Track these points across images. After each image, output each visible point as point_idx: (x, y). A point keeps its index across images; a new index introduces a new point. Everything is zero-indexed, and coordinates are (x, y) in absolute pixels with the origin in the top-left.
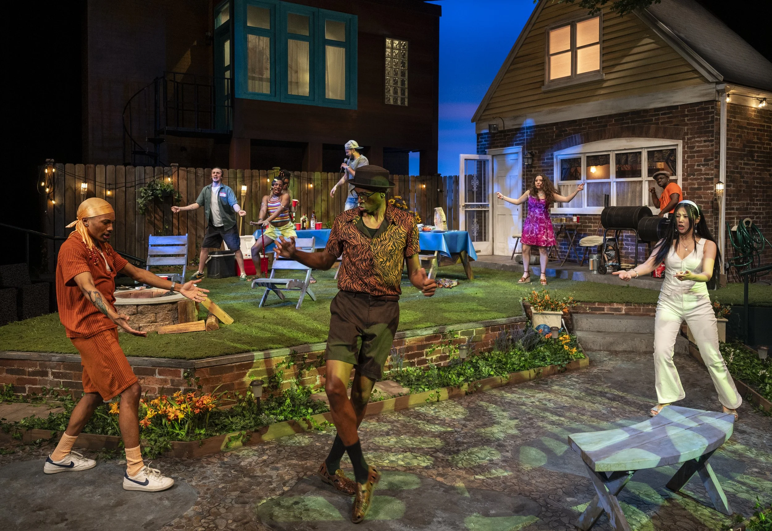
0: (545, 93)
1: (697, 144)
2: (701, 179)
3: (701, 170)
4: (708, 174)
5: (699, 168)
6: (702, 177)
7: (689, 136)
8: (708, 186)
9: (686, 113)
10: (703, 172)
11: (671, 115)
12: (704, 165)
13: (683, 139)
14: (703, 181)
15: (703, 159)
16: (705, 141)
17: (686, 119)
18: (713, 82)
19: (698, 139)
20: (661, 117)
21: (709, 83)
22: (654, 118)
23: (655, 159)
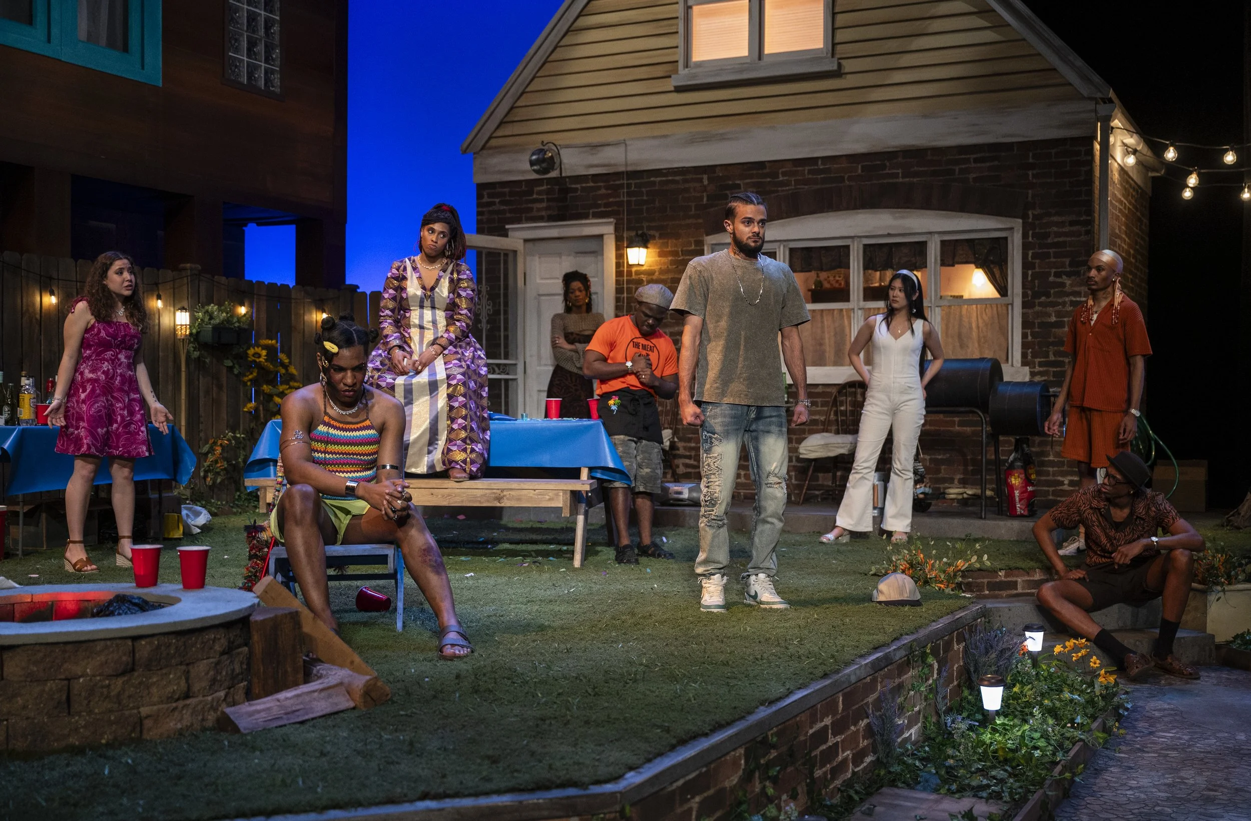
0: (679, 89)
1: (1055, 229)
2: (1064, 304)
3: (1063, 285)
5: (1059, 280)
7: (1038, 211)
9: (1031, 160)
10: (1067, 289)
11: (996, 163)
12: (1069, 275)
13: (1024, 217)
15: (1067, 261)
16: (1072, 224)
17: (1030, 173)
18: (1090, 99)
19: (1055, 219)
20: (973, 165)
21: (1083, 98)
22: (957, 168)
23: (957, 259)
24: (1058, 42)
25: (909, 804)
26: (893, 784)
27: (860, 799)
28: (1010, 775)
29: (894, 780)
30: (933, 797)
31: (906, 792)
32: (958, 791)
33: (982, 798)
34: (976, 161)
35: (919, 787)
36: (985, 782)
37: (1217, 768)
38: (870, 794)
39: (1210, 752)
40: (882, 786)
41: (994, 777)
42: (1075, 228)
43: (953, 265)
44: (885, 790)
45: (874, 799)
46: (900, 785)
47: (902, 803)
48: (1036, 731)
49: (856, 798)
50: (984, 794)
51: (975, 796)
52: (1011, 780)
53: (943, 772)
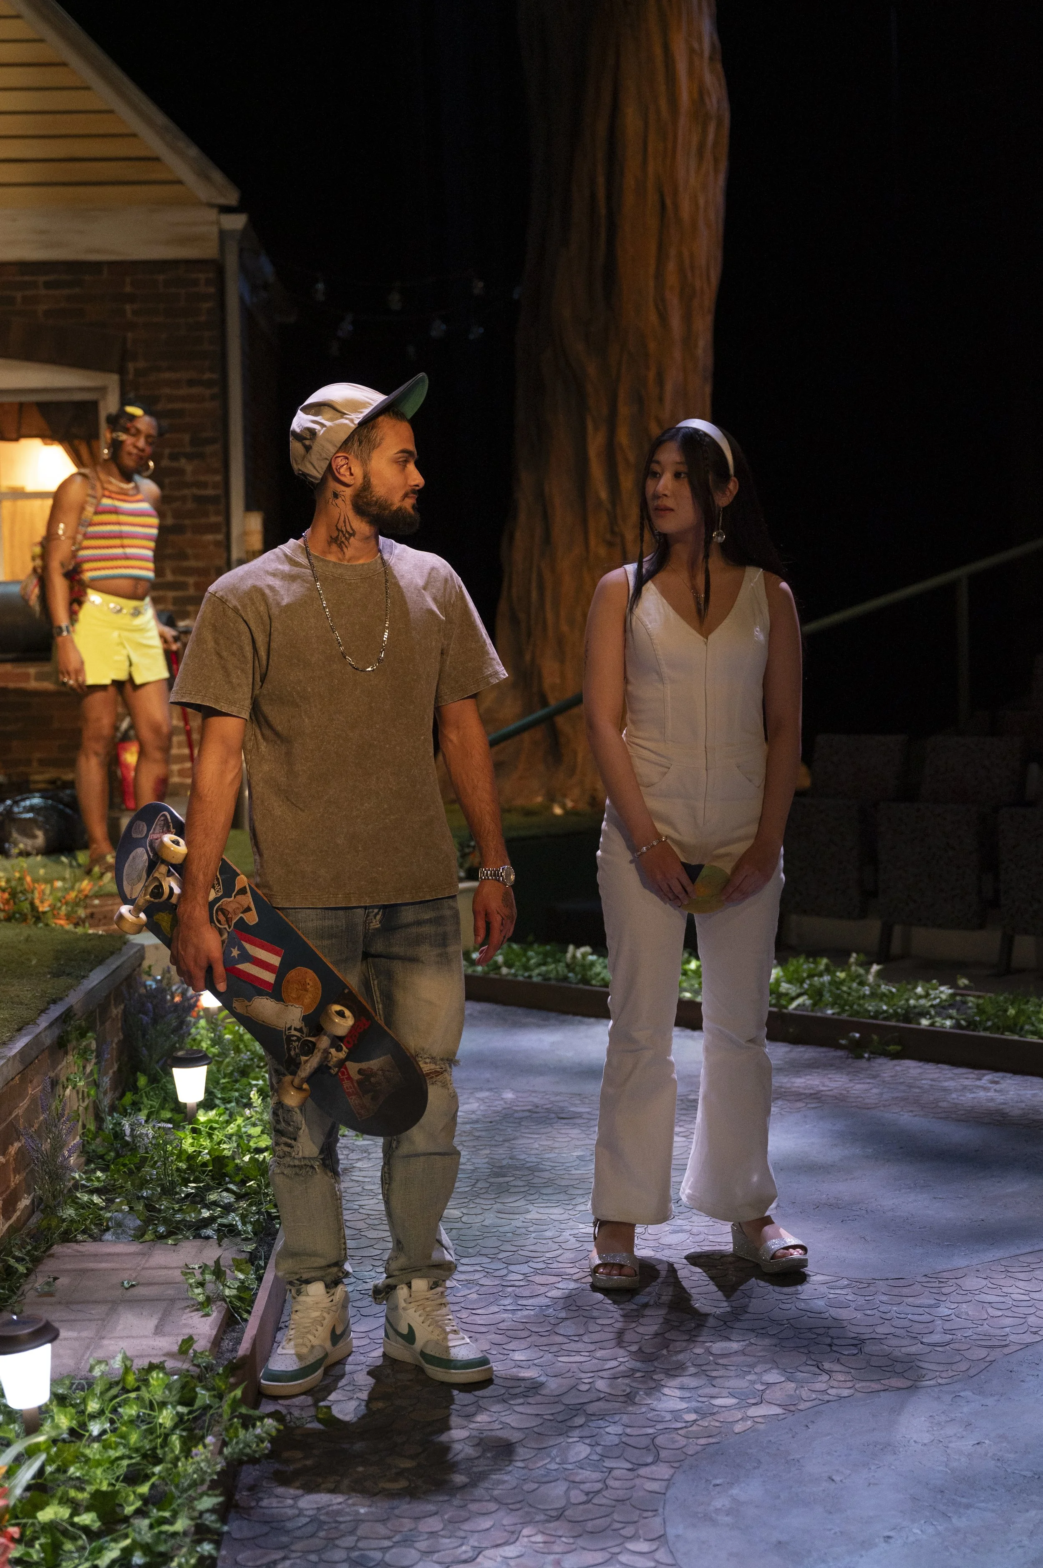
1: (167, 391)
2: (183, 499)
3: (181, 472)
4: (203, 485)
5: (175, 464)
6: (186, 492)
7: (141, 364)
8: (203, 521)
9: (128, 289)
10: (189, 478)
11: (77, 290)
12: (190, 457)
13: (121, 371)
14: (190, 505)
15: (187, 437)
16: (191, 383)
17: (128, 307)
18: (211, 205)
19: (167, 375)
20: (43, 292)
21: (198, 204)
22: (19, 295)
23: (24, 431)
24: (161, 118)
25: (104, 1265)
26: (67, 1237)
27: (27, 1269)
28: (239, 1197)
29: (67, 1232)
30: (134, 1248)
31: (90, 1247)
32: (170, 1234)
33: (208, 1238)
34: (48, 285)
35: (108, 1236)
36: (206, 1214)
37: (493, 1143)
38: (36, 1261)
39: (477, 1122)
40: (51, 1246)
41: (215, 1203)
42: (195, 390)
43: (16, 439)
44: (57, 1249)
45: (48, 1266)
46: (80, 1237)
47: (92, 1265)
48: (254, 1125)
49: (22, 1269)
50: (209, 1232)
51: (197, 1236)
52: (243, 1204)
53: (140, 1207)
